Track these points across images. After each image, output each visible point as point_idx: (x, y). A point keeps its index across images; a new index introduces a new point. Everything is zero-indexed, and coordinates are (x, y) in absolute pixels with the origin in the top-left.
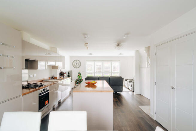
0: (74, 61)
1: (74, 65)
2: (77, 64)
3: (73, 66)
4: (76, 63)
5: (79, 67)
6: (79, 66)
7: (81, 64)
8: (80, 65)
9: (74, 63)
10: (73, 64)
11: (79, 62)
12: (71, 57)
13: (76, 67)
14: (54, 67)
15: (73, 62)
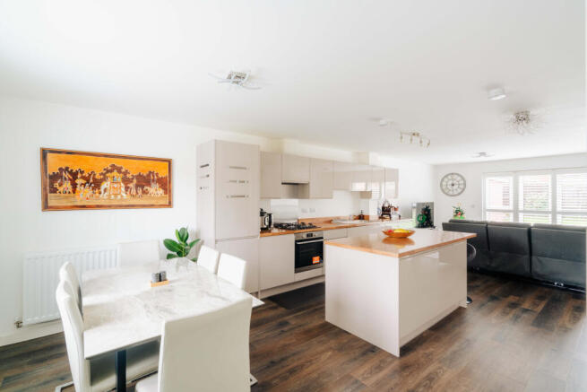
0: (446, 176)
1: (444, 187)
2: (453, 185)
3: (443, 190)
4: (450, 182)
5: (459, 194)
6: (459, 191)
7: (465, 184)
8: (462, 187)
9: (444, 183)
10: (441, 185)
11: (459, 178)
12: (436, 167)
13: (451, 193)
14: (366, 195)
15: (443, 180)
